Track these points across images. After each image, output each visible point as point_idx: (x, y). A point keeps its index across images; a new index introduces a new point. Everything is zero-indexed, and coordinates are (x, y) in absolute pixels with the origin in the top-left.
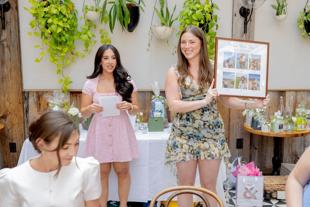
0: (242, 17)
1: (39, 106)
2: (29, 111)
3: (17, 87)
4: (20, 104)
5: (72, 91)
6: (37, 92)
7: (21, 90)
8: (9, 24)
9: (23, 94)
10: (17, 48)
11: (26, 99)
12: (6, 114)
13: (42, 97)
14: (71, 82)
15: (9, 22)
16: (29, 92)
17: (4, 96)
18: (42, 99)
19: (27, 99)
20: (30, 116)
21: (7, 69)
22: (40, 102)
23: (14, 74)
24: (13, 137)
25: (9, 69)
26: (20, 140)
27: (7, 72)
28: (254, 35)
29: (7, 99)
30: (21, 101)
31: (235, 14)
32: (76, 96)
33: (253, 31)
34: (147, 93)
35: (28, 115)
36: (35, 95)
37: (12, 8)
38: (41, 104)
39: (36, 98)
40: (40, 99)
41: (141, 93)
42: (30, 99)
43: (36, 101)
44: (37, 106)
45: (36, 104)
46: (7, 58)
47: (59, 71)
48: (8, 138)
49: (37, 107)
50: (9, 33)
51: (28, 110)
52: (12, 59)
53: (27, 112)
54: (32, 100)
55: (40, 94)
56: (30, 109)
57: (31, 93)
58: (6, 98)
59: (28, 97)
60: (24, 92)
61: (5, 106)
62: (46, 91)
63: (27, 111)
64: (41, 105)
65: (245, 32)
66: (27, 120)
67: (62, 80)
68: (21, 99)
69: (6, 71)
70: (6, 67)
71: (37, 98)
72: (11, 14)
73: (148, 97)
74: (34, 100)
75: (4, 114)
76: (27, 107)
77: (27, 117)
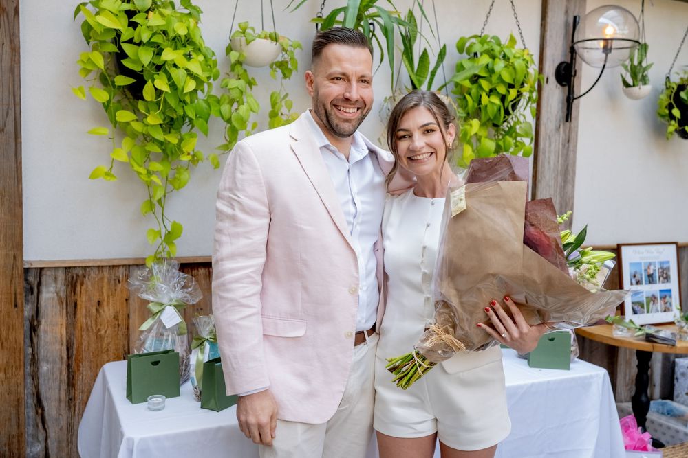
0: (559, 86)
1: (71, 309)
2: (42, 328)
3: (7, 255)
4: (16, 306)
6: (70, 268)
7: (19, 264)
10: (13, 136)
11: (31, 290)
13: (82, 284)
16: (42, 269)
18: (83, 288)
19: (35, 290)
20: (42, 343)
22: (77, 296)
26: (10, 419)
30: (18, 297)
31: (547, 79)
35: (35, 340)
36: (61, 276)
38: (79, 303)
39: (64, 288)
40: (78, 289)
42: (44, 289)
43: (63, 294)
44: (65, 311)
45: (62, 303)
49: (67, 313)
51: (39, 323)
53: (35, 331)
54: (50, 294)
55: (78, 275)
56: (43, 321)
57: (49, 273)
59: (39, 284)
60: (27, 270)
62: (99, 264)
63: (34, 328)
64: (79, 307)
65: (569, 118)
66: (33, 355)
67: (158, 232)
68: (18, 291)
71: (67, 286)
74: (58, 293)
76: (34, 314)
77: (32, 346)
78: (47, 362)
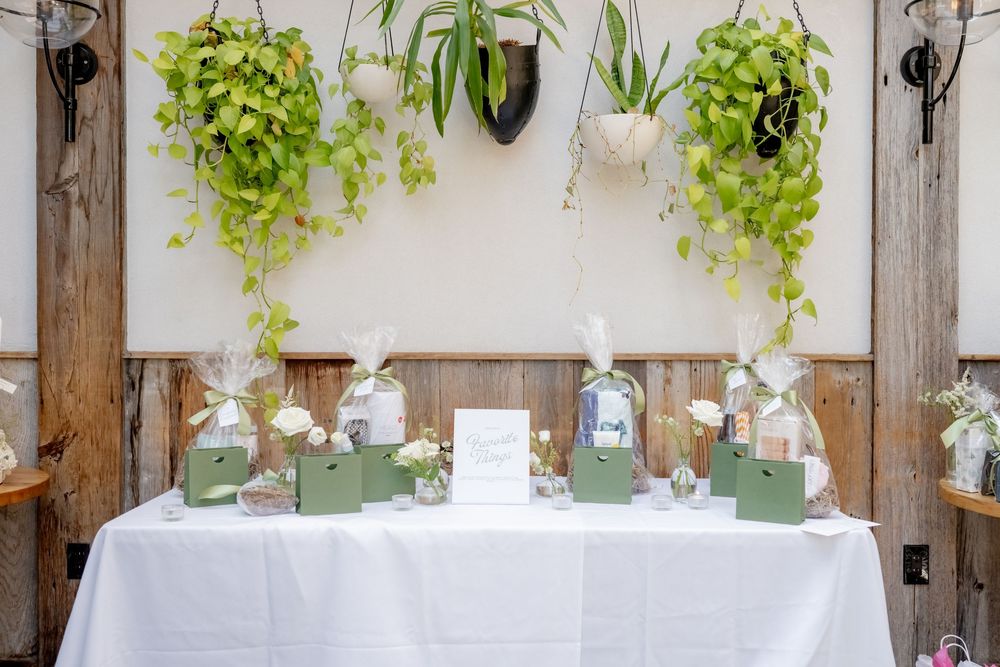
0: (909, 87)
1: (175, 410)
2: (143, 431)
3: (103, 342)
4: (112, 401)
5: (294, 357)
6: (173, 360)
7: (116, 352)
8: (91, 123)
9: (124, 368)
10: (111, 207)
11: (133, 384)
12: (61, 437)
13: (187, 381)
14: (291, 325)
15: (92, 119)
16: (144, 360)
17: (59, 374)
18: (189, 386)
19: (137, 386)
20: (143, 449)
21: (75, 278)
22: (183, 396)
23: (97, 295)
24: (80, 523)
25: (81, 280)
27: (74, 287)
28: (957, 152)
29: (69, 384)
30: (115, 390)
31: (886, 78)
32: (307, 376)
33: (955, 136)
34: (560, 366)
35: (136, 444)
36: (165, 369)
37: (103, 70)
38: (184, 403)
39: (167, 384)
40: (183, 387)
41: (541, 365)
42: (146, 384)
43: (166, 392)
44: (168, 411)
45: (166, 403)
46: (76, 242)
47: (250, 284)
48: (64, 524)
49: (171, 415)
50: (89, 156)
51: (140, 426)
52: (92, 245)
53: (136, 433)
54: (153, 390)
55: (183, 370)
56: (144, 422)
57: (151, 366)
58: (67, 379)
59: (141, 378)
60: (129, 361)
61: (59, 408)
63: (135, 430)
64: (184, 408)
65: (927, 138)
66: (133, 461)
67: (260, 318)
68: (114, 384)
69: (69, 284)
70: (71, 273)
71: (171, 383)
72: (99, 90)
73: (563, 381)
74: (161, 390)
75: (55, 438)
76: (136, 414)
77: (133, 451)
78: (149, 471)
